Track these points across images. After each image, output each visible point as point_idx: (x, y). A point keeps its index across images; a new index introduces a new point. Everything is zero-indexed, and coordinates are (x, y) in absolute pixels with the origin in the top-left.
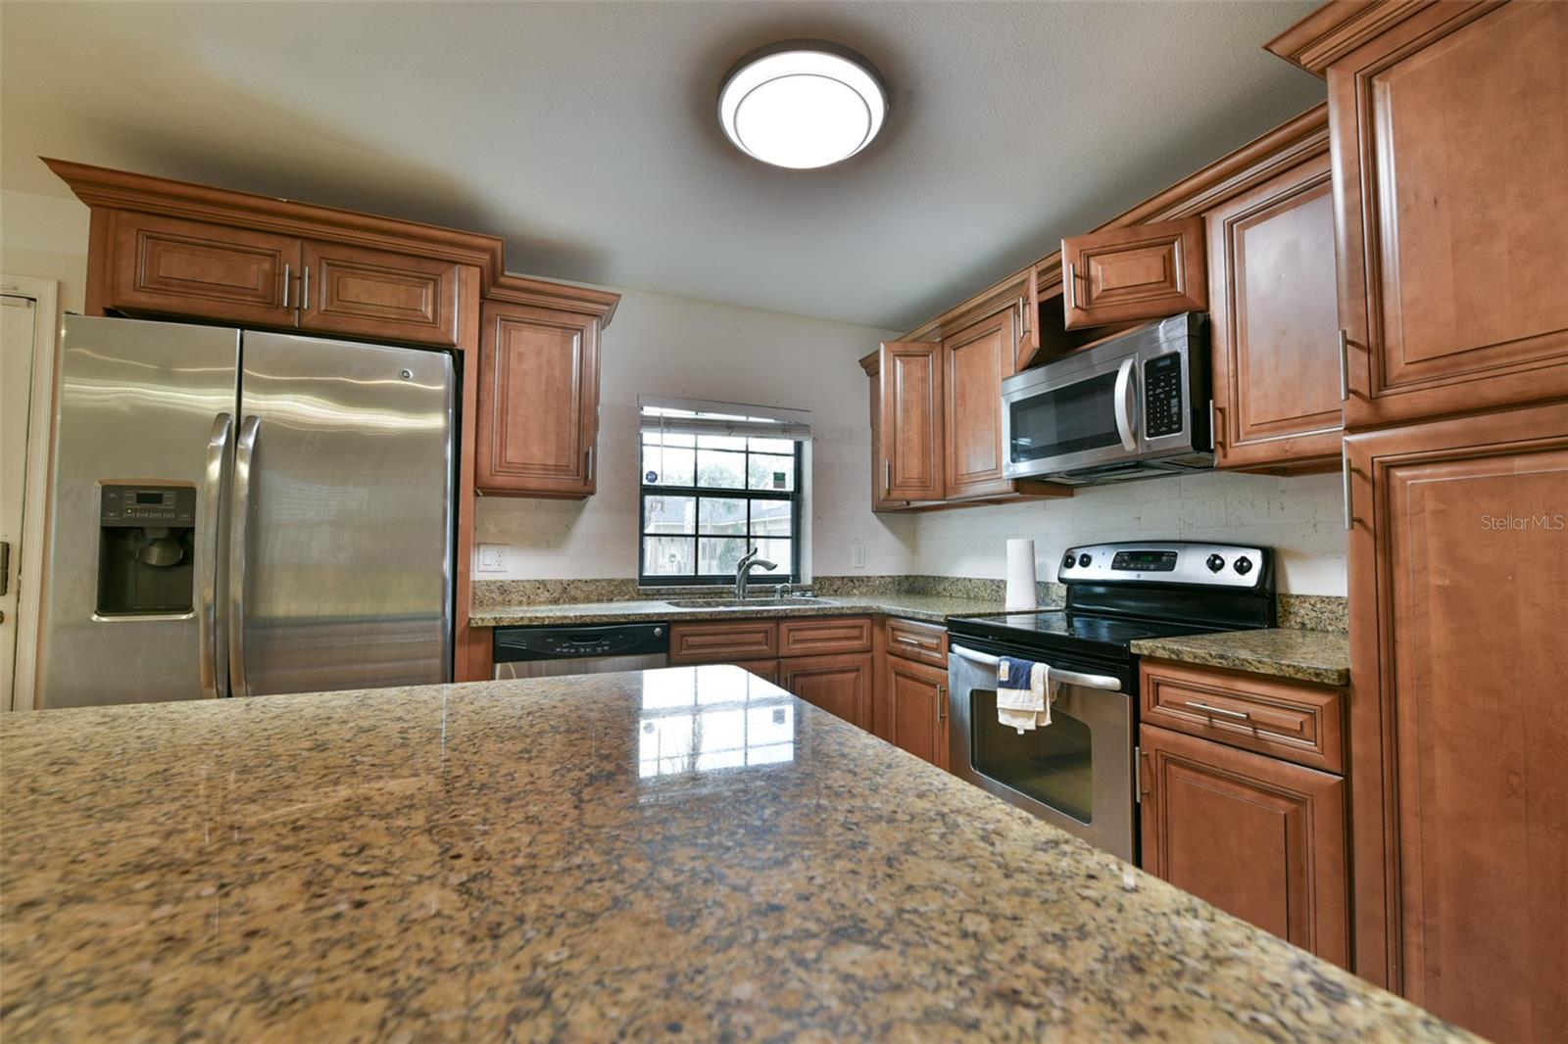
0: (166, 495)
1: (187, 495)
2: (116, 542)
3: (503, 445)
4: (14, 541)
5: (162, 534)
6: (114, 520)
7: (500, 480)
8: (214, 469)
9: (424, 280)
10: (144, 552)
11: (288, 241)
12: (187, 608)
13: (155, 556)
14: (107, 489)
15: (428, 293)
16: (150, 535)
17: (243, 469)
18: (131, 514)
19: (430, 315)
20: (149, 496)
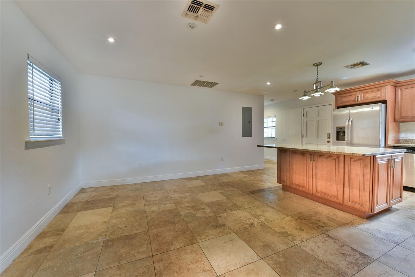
0: (342, 128)
1: (344, 127)
2: (338, 133)
3: (401, 113)
4: (330, 133)
5: (342, 132)
6: (338, 131)
7: (401, 120)
8: (347, 124)
9: (378, 91)
10: (341, 134)
11: (357, 92)
12: (345, 140)
13: (342, 134)
14: (337, 127)
15: (380, 92)
16: (341, 132)
17: (350, 123)
18: (339, 130)
19: (380, 96)
20: (341, 128)
